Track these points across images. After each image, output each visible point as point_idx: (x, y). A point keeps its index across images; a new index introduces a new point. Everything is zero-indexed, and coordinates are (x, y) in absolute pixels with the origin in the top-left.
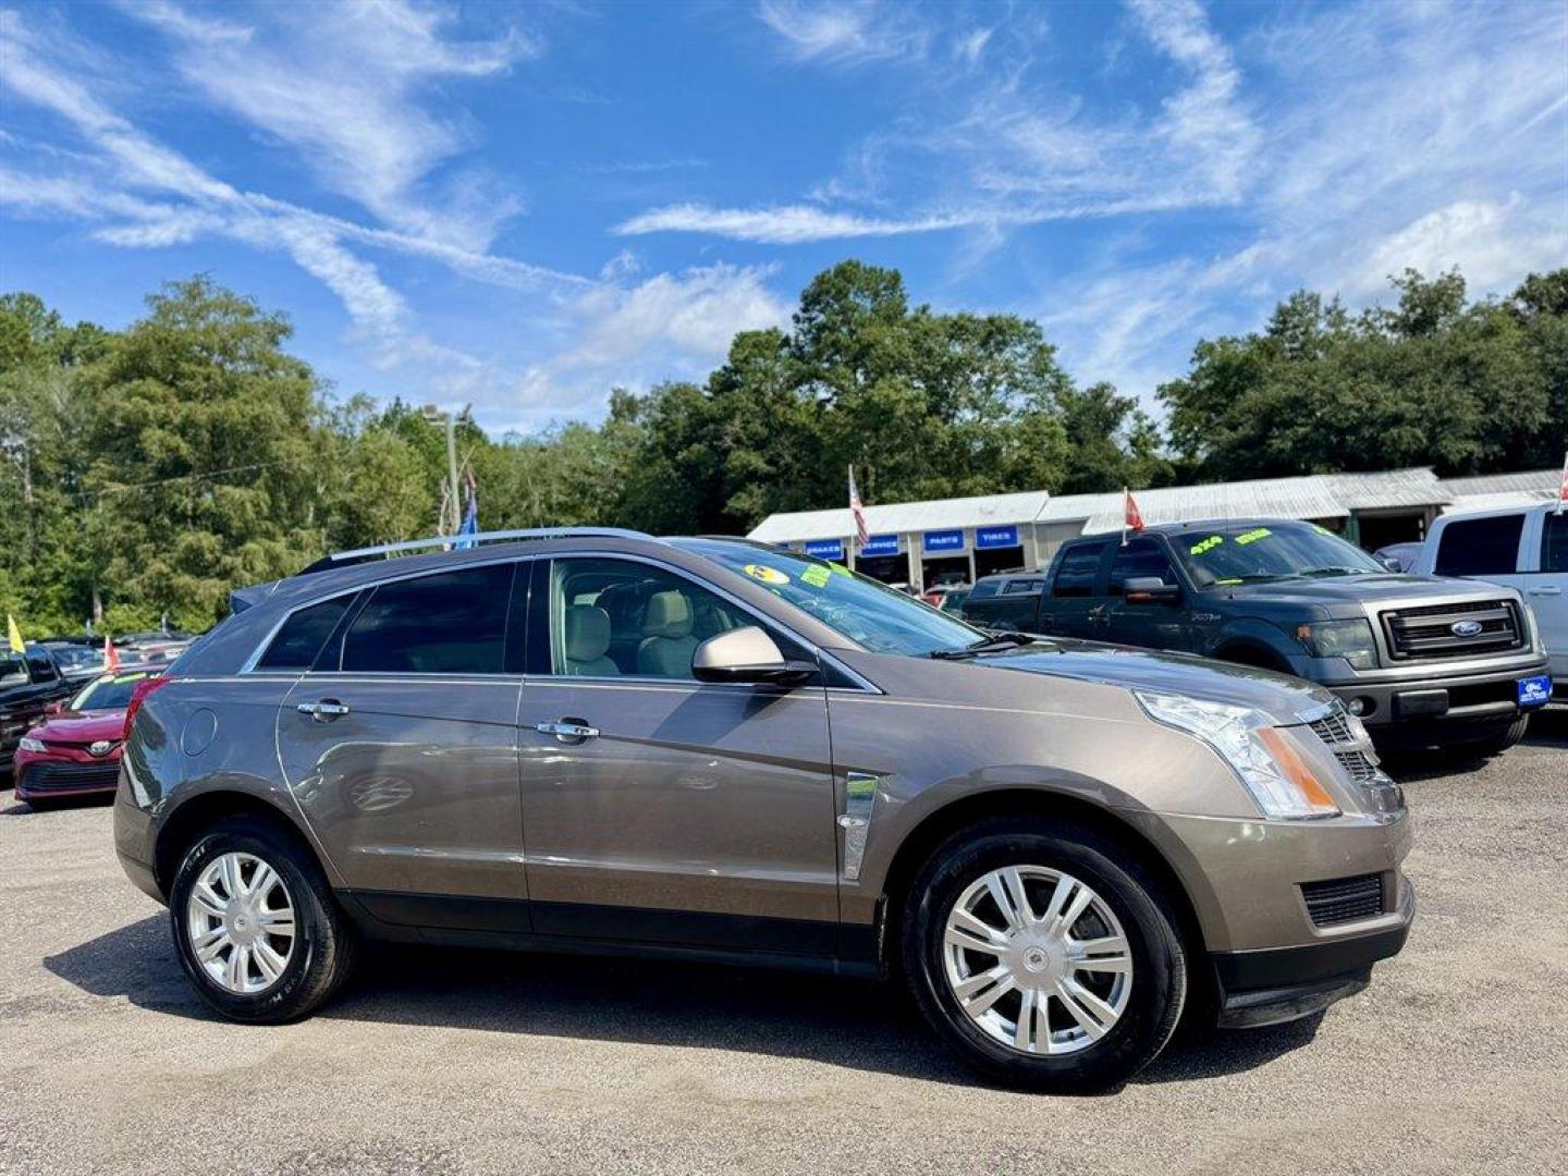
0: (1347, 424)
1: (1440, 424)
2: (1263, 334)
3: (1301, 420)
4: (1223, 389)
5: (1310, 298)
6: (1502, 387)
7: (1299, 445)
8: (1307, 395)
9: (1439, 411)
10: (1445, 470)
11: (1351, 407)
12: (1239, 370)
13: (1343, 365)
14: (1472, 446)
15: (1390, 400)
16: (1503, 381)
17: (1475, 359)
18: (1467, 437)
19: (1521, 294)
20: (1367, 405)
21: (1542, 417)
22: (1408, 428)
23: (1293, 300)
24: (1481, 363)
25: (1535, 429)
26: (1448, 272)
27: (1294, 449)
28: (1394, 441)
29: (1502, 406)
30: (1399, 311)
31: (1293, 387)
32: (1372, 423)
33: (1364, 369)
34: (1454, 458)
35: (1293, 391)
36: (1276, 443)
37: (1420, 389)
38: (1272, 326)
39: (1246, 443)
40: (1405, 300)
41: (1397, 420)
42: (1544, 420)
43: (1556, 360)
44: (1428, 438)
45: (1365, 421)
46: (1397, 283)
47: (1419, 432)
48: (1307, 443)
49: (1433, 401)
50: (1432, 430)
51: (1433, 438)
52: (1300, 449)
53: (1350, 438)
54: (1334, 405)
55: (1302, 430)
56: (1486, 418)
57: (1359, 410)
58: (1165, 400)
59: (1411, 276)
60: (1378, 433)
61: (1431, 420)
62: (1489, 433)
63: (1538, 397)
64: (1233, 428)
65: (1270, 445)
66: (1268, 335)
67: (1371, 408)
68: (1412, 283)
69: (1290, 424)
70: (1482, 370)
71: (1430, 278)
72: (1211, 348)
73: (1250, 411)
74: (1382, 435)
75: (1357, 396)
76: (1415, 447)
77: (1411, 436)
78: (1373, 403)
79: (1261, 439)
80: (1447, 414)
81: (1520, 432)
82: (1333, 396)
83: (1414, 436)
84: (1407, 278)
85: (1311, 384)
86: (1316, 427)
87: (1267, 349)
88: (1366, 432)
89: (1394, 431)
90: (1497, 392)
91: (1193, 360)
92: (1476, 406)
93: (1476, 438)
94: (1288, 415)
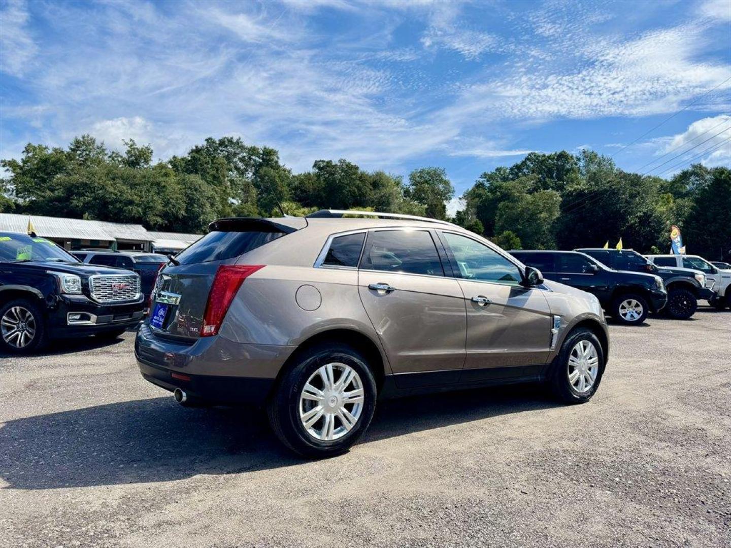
0: (110, 200)
1: (148, 208)
2: (67, 150)
3: (88, 194)
4: (44, 171)
5: (91, 139)
6: (171, 198)
7: (86, 205)
8: (91, 183)
9: (148, 202)
10: (149, 228)
11: (112, 193)
12: (54, 164)
13: (108, 174)
14: (159, 219)
15: (129, 194)
16: (171, 196)
17: (163, 184)
18: (157, 215)
19: (171, 162)
20: (119, 194)
21: (183, 212)
22: (136, 207)
23: (83, 138)
24: (164, 187)
25: (180, 217)
26: (146, 146)
27: (83, 206)
28: (129, 211)
29: (170, 205)
30: (125, 156)
31: (85, 178)
32: (121, 202)
33: (118, 178)
34: (152, 223)
35: (85, 180)
36: (75, 202)
37: (141, 191)
38: (72, 147)
39: (59, 199)
40: (129, 152)
41: (131, 203)
42: (184, 214)
43: (190, 192)
44: (143, 212)
45: (117, 201)
46: (126, 143)
47: (140, 209)
48: (89, 205)
49: (146, 198)
50: (145, 209)
51: (145, 213)
52: (86, 207)
53: (110, 207)
54: (104, 191)
55: (87, 199)
56: (165, 209)
57: (116, 195)
58: (6, 168)
59: (131, 143)
60: (123, 207)
61: (145, 206)
62: (165, 215)
63: (183, 205)
64: (52, 191)
65: (72, 203)
66: (69, 150)
67: (121, 195)
68: (131, 146)
69: (83, 195)
70: (165, 190)
71: (139, 146)
72: (34, 149)
73: (61, 185)
74: (125, 208)
75: (115, 189)
76: (137, 215)
77: (137, 211)
78: (122, 193)
79: (68, 198)
80: (151, 204)
81: (176, 218)
82: (103, 186)
83: (137, 210)
84: (130, 143)
85: (93, 178)
86: (95, 199)
87: (70, 157)
88: (118, 205)
89: (130, 207)
90: (169, 200)
91: (23, 152)
92: (162, 204)
93: (160, 216)
94: (81, 190)
